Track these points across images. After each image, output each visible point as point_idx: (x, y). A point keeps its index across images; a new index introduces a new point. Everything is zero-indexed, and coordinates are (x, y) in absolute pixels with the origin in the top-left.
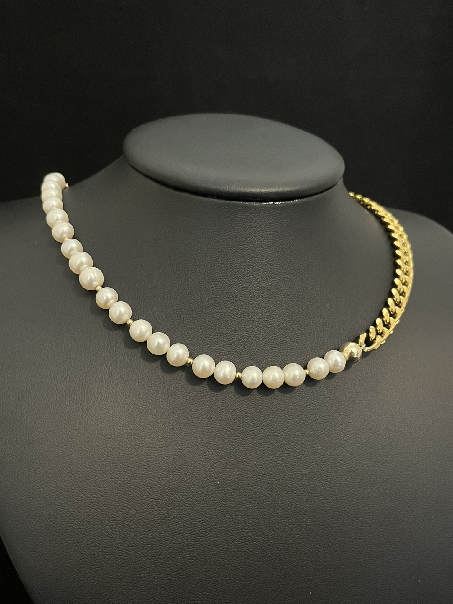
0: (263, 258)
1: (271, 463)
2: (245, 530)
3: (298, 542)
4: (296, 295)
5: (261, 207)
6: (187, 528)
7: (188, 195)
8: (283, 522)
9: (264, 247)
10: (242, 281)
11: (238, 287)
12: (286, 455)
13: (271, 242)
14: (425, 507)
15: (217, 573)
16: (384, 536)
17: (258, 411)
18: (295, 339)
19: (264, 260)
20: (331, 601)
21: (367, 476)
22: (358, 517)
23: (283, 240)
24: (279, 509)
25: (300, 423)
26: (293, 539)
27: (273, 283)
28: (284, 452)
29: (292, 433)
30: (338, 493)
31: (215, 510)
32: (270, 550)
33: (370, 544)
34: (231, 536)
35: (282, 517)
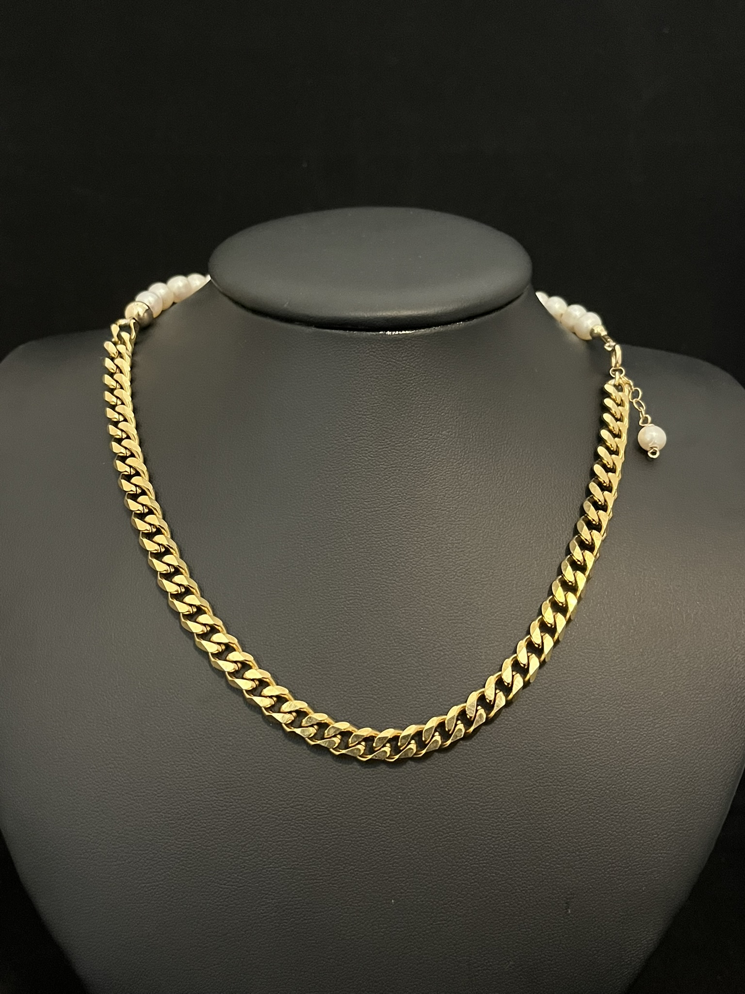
0: (366, 412)
1: (351, 705)
2: (302, 796)
3: (380, 825)
4: (416, 468)
5: (366, 339)
6: (220, 781)
7: (269, 321)
8: (359, 792)
9: (369, 396)
10: (335, 444)
11: (328, 452)
12: (375, 697)
13: (380, 389)
14: (590, 800)
15: (256, 851)
16: (517, 835)
17: (341, 629)
18: (408, 531)
19: (368, 415)
20: (424, 918)
21: (499, 741)
22: (478, 801)
23: (398, 388)
24: (355, 772)
25: (402, 653)
26: (373, 818)
27: (380, 449)
28: (373, 692)
29: (388, 666)
30: (449, 762)
31: (261, 761)
32: (337, 829)
33: (494, 843)
34: (281, 801)
35: (359, 785)
